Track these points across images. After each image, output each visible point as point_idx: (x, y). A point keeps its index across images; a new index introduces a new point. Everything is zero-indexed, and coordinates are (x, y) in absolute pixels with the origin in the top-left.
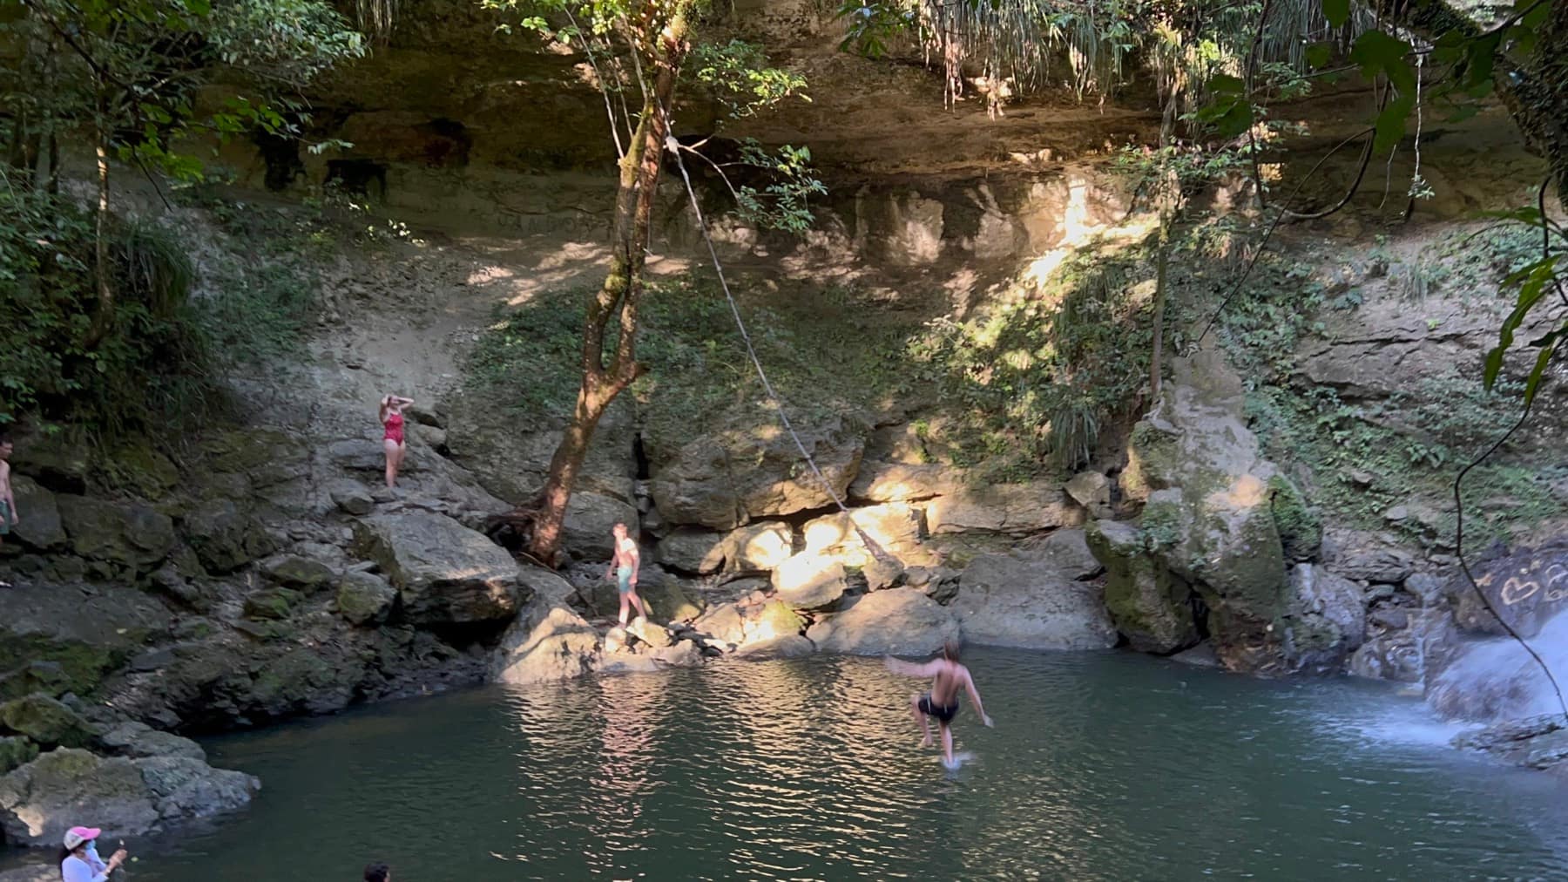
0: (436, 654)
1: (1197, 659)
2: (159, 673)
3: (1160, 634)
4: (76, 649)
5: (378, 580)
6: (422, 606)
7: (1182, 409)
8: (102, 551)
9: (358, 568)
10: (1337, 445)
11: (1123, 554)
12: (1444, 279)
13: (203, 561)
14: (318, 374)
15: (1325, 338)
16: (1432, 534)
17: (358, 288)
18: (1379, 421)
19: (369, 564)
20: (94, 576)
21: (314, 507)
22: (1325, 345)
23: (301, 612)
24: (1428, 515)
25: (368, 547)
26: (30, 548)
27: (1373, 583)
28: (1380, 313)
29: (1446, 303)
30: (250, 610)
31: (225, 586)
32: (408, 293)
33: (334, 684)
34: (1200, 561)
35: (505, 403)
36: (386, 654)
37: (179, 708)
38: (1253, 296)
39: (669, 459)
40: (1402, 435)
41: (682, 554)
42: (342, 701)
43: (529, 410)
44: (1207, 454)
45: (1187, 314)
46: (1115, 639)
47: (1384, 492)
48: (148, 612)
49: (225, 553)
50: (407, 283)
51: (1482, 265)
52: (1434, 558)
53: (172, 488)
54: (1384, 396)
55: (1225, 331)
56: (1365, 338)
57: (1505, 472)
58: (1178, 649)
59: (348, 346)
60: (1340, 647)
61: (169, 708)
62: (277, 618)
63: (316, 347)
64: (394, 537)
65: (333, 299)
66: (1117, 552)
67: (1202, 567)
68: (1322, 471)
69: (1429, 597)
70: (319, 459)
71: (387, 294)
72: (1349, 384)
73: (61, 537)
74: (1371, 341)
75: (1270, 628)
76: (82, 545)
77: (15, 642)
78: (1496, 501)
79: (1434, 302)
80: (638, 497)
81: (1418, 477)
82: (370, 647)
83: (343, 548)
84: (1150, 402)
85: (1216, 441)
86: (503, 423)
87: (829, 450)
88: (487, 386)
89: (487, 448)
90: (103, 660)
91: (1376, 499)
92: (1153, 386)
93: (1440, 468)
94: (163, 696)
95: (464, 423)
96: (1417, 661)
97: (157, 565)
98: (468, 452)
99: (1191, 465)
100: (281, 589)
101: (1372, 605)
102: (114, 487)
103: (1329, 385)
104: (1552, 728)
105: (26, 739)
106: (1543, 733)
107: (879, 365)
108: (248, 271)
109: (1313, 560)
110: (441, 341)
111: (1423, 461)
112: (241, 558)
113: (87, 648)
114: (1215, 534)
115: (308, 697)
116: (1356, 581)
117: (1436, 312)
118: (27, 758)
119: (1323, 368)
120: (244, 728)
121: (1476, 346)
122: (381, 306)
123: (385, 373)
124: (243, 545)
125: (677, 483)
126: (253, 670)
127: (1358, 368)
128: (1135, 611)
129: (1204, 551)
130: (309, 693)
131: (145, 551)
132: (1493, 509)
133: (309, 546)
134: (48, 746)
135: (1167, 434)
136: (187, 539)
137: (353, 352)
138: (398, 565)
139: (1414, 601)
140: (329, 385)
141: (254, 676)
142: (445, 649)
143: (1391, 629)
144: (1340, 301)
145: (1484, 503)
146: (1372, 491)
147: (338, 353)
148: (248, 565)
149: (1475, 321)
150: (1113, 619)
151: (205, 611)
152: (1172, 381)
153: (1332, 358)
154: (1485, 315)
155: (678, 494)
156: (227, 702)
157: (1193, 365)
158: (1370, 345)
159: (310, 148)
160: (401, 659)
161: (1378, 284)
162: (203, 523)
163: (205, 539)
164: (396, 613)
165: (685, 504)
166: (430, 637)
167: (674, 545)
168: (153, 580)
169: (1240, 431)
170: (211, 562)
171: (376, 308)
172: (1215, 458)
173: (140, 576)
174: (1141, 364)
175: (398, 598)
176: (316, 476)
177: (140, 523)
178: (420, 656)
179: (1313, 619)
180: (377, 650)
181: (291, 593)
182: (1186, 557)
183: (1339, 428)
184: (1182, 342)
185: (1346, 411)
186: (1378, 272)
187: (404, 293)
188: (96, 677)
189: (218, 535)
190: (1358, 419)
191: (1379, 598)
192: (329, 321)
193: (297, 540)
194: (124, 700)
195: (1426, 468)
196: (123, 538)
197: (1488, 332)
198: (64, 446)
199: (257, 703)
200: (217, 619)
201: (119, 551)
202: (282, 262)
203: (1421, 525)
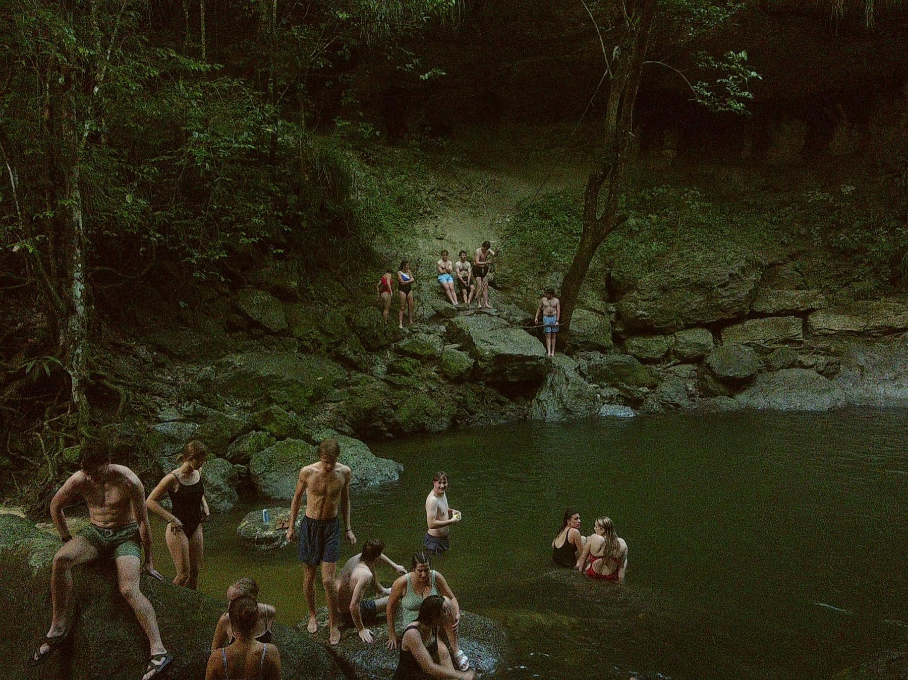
0: (498, 401)
2: (341, 403)
4: (296, 386)
5: (464, 354)
6: (490, 370)
8: (307, 335)
9: (451, 347)
13: (364, 342)
14: (420, 242)
17: (440, 194)
19: (457, 345)
20: (304, 350)
21: (423, 315)
23: (420, 372)
25: (456, 335)
26: (268, 332)
30: (391, 369)
31: (375, 357)
32: (468, 196)
33: (440, 415)
35: (527, 256)
36: (471, 398)
37: (352, 424)
39: (631, 288)
41: (640, 348)
42: (445, 426)
43: (542, 260)
48: (334, 370)
49: (375, 338)
50: (467, 191)
53: (344, 301)
59: (436, 227)
61: (348, 424)
62: (407, 375)
63: (418, 228)
64: (471, 329)
65: (427, 199)
70: (423, 288)
71: (456, 198)
73: (286, 326)
76: (297, 332)
77: (261, 379)
80: (610, 313)
82: (460, 394)
83: (441, 337)
86: (527, 267)
87: (737, 280)
88: (517, 246)
89: (517, 283)
90: (310, 393)
94: (344, 417)
95: (504, 268)
97: (338, 344)
98: (506, 285)
100: (408, 359)
102: (314, 299)
105: (268, 433)
108: (381, 186)
110: (488, 223)
112: (384, 342)
113: (302, 385)
115: (426, 422)
118: (269, 444)
120: (390, 438)
122: (454, 205)
123: (457, 241)
124: (385, 333)
125: (636, 303)
126: (395, 404)
130: (426, 420)
131: (331, 335)
133: (422, 336)
134: (280, 438)
136: (354, 329)
137: (439, 230)
138: (474, 345)
140: (427, 248)
141: (395, 408)
142: (502, 398)
147: (431, 231)
148: (388, 346)
151: (366, 371)
155: (637, 309)
156: (380, 423)
159: (421, 76)
160: (478, 403)
162: (362, 319)
163: (364, 329)
164: (474, 375)
165: (642, 315)
166: (494, 391)
167: (634, 342)
168: (335, 353)
170: (367, 343)
171: (451, 206)
173: (329, 350)
175: (475, 364)
176: (422, 298)
177: (328, 318)
178: (489, 402)
180: (464, 397)
181: (414, 361)
187: (466, 197)
188: (306, 403)
189: (370, 326)
192: (425, 212)
193: (414, 332)
194: (321, 418)
196: (319, 328)
198: (285, 273)
199: (396, 423)
200: (372, 375)
201: (316, 334)
202: (398, 180)
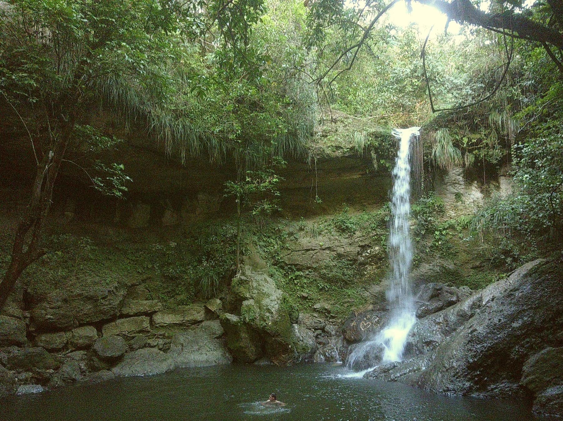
1: (263, 363)
3: (250, 354)
7: (248, 273)
10: (296, 284)
11: (235, 325)
12: (322, 231)
15: (289, 249)
16: (329, 312)
18: (308, 276)
22: (289, 252)
24: (327, 306)
27: (316, 329)
28: (305, 241)
29: (324, 238)
34: (265, 324)
38: (265, 236)
40: (315, 280)
41: (47, 341)
44: (260, 287)
45: (245, 241)
46: (232, 359)
47: (312, 299)
51: (332, 227)
52: (330, 320)
54: (308, 268)
55: (259, 247)
56: (301, 249)
57: (347, 291)
58: (256, 360)
60: (311, 352)
66: (233, 324)
67: (265, 326)
68: (292, 294)
69: (333, 333)
72: (298, 264)
74: (304, 250)
75: (290, 346)
78: (346, 300)
79: (320, 238)
81: (322, 294)
84: (236, 271)
85: (262, 283)
87: (113, 294)
91: (310, 302)
92: (236, 265)
93: (328, 291)
96: (336, 354)
99: (255, 291)
101: (317, 337)
103: (292, 265)
104: (394, 366)
106: (392, 369)
107: (130, 262)
109: (297, 323)
111: (323, 289)
114: (268, 314)
116: (310, 329)
117: (322, 241)
119: (289, 259)
121: (335, 251)
125: (45, 310)
127: (300, 259)
128: (240, 346)
129: (265, 321)
132: (346, 303)
135: (246, 281)
139: (329, 335)
143: (324, 344)
144: (292, 238)
145: (343, 301)
146: (308, 299)
149: (334, 243)
150: (230, 351)
152: (243, 264)
153: (292, 256)
154: (336, 241)
155: (46, 314)
157: (249, 258)
158: (303, 251)
161: (302, 233)
165: (50, 318)
169: (269, 279)
172: (263, 288)
174: (231, 259)
179: (301, 343)
182: (259, 323)
183: (296, 279)
184: (245, 251)
185: (297, 273)
186: (301, 229)
190: (302, 276)
191: (318, 335)
195: (324, 291)
197: (338, 246)
203: (326, 309)
